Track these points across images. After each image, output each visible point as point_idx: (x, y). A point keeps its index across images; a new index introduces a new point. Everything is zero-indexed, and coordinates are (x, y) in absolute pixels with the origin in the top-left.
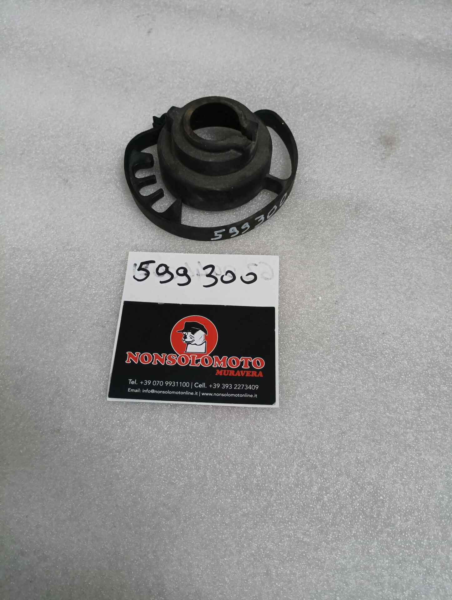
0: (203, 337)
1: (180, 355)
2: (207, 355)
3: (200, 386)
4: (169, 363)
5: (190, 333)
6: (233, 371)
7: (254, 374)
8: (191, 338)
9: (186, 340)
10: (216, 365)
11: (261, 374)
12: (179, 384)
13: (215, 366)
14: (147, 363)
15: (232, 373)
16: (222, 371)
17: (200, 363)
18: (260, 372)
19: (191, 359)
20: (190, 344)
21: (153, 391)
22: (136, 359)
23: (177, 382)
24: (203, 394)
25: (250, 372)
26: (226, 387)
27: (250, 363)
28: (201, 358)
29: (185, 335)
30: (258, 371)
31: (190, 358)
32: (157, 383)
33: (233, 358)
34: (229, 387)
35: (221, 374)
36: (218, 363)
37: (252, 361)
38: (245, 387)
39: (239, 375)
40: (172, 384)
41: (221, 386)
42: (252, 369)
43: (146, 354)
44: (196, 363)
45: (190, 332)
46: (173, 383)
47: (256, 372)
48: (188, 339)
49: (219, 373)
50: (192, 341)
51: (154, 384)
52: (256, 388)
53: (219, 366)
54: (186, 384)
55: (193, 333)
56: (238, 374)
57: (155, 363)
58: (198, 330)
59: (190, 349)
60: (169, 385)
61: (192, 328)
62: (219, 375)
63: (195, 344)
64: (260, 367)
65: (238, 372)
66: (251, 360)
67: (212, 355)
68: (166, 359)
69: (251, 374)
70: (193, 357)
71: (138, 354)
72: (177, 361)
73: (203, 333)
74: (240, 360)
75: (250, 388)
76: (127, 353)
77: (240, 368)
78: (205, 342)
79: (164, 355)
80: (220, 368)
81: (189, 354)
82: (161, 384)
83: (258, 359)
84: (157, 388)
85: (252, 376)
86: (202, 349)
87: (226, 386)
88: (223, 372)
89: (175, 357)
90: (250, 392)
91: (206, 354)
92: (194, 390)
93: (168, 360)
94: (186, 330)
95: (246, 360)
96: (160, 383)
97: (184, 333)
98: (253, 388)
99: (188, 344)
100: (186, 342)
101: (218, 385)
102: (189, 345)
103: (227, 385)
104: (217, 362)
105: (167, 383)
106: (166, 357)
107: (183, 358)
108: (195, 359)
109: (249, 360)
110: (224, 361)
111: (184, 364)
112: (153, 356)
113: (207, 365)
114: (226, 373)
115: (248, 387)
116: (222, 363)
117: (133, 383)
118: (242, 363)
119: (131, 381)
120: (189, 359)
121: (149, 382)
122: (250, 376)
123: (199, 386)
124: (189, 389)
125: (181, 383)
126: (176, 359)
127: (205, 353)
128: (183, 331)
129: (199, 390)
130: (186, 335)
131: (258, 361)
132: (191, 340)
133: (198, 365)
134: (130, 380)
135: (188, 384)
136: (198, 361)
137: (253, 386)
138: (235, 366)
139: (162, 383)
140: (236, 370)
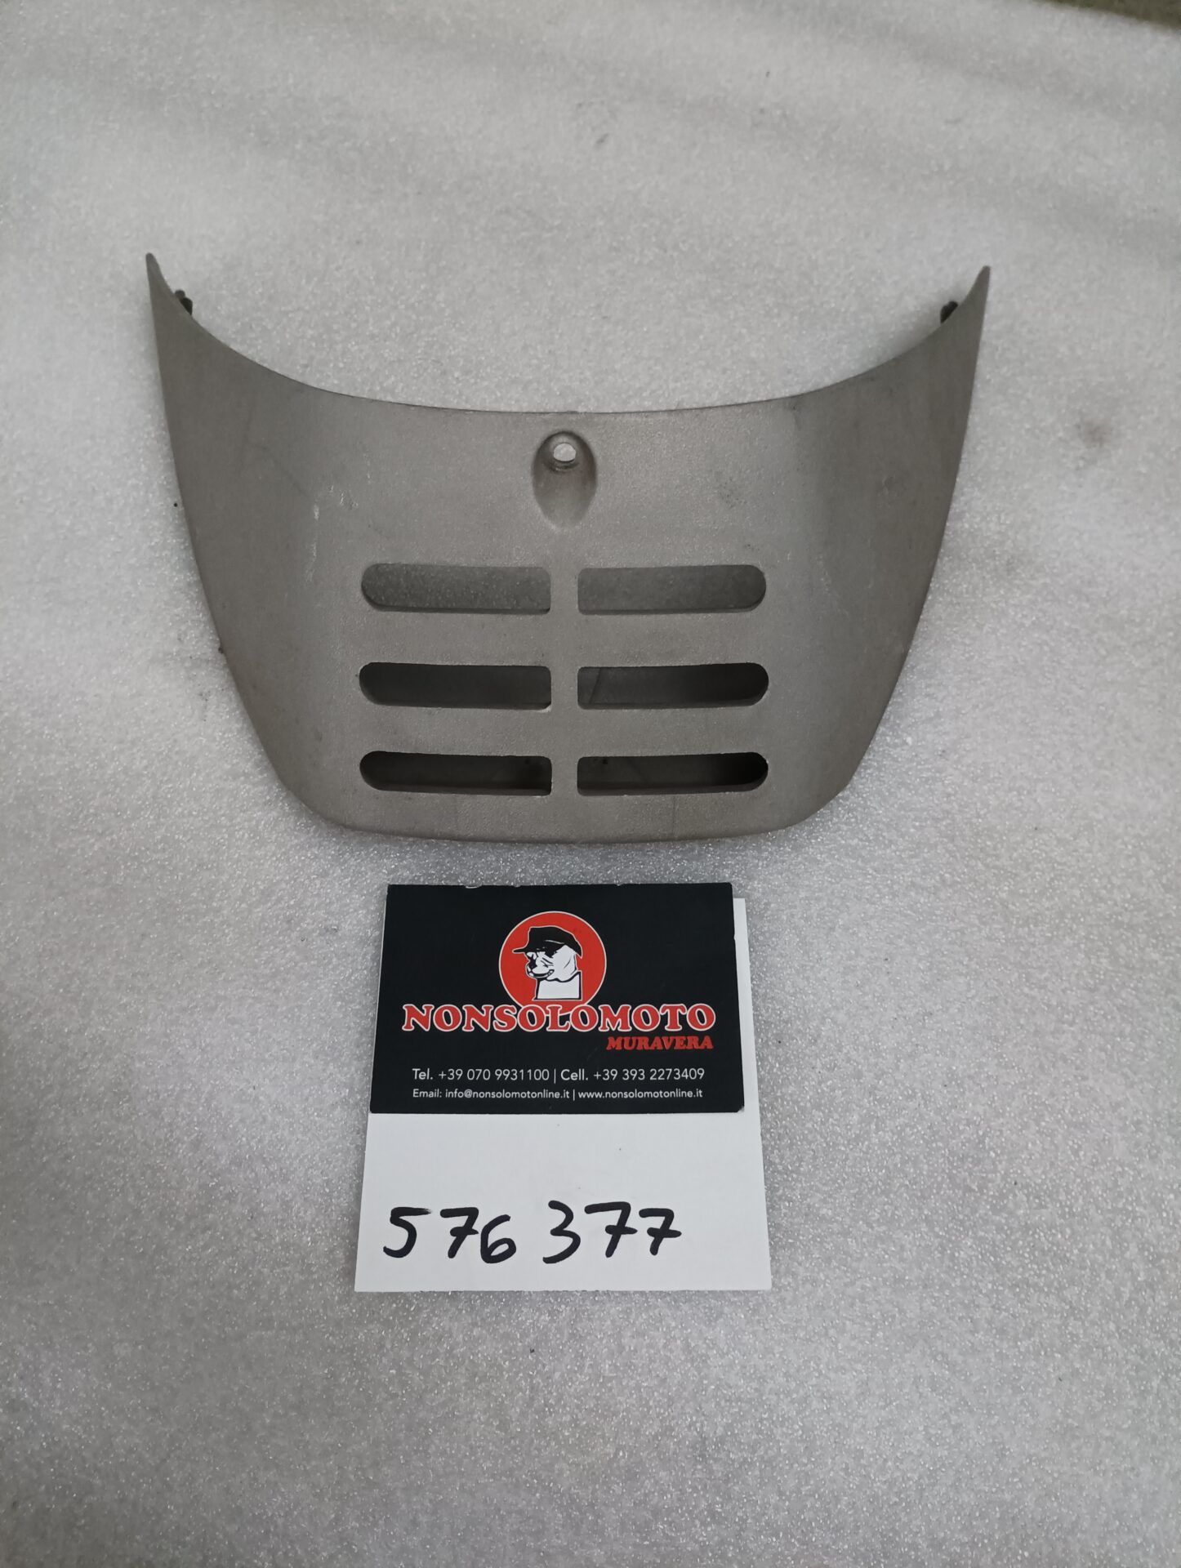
0: (573, 961)
1: (523, 1007)
2: (586, 1005)
3: (574, 1076)
4: (501, 1026)
5: (542, 955)
6: (646, 1039)
7: (693, 1043)
8: (546, 966)
9: (536, 971)
10: (606, 1026)
11: (708, 1043)
12: (526, 1075)
13: (604, 1028)
14: (448, 1028)
15: (643, 1043)
16: (620, 1039)
17: (570, 1023)
18: (707, 1039)
19: (550, 1015)
20: (545, 979)
21: (468, 1093)
22: (424, 1020)
23: (522, 1071)
24: (582, 1095)
25: (684, 1038)
26: (631, 1077)
27: (683, 1019)
28: (571, 1013)
29: (531, 958)
30: (701, 1035)
31: (547, 1012)
32: (477, 1073)
33: (644, 1008)
34: (639, 1075)
35: (619, 1048)
36: (613, 1021)
37: (687, 1013)
38: (674, 1074)
39: (660, 1048)
40: (512, 1075)
41: (621, 1074)
42: (687, 1031)
43: (447, 1008)
44: (562, 1023)
45: (542, 950)
46: (512, 1073)
47: (696, 1039)
48: (540, 969)
49: (614, 1044)
50: (549, 974)
51: (471, 1076)
52: (698, 1076)
53: (613, 1029)
54: (542, 1074)
55: (550, 954)
56: (657, 1044)
57: (468, 1027)
58: (560, 947)
59: (546, 991)
60: (503, 1077)
61: (547, 942)
62: (614, 1050)
63: (557, 980)
64: (704, 1027)
65: (657, 1039)
66: (684, 1011)
67: (595, 1003)
68: (493, 1019)
69: (686, 1042)
70: (554, 1010)
71: (428, 1008)
72: (517, 1021)
73: (572, 953)
74: (660, 1013)
75: (687, 1076)
76: (404, 1007)
77: (660, 1032)
78: (579, 973)
79: (487, 1009)
80: (616, 1034)
81: (544, 1003)
82: (487, 1077)
83: (700, 1007)
84: (478, 1085)
85: (689, 1047)
86: (572, 991)
87: (631, 1074)
88: (623, 1041)
89: (513, 1010)
90: (685, 1085)
91: (583, 1003)
92: (561, 1086)
93: (497, 1020)
94: (533, 947)
95: (673, 1010)
96: (484, 1074)
97: (530, 954)
98: (693, 1076)
99: (539, 980)
100: (535, 975)
101: (614, 1073)
102: (542, 983)
103: (634, 1072)
104: (607, 1019)
105: (499, 1073)
106: (493, 1012)
107: (530, 1014)
108: (559, 1015)
109: (679, 1010)
110: (623, 1015)
111: (533, 1028)
112: (463, 1012)
113: (586, 1029)
114: (630, 1045)
115: (681, 1073)
116: (620, 1020)
117: (422, 1076)
118: (664, 1018)
119: (419, 1072)
120: (545, 1015)
121: (459, 1072)
122: (684, 1047)
123: (572, 1076)
124: (549, 1086)
125: (530, 1071)
126: (516, 1016)
127: (580, 998)
128: (526, 950)
129: (570, 1086)
130: (535, 958)
131: (700, 1013)
132: (546, 970)
133: (566, 1028)
134: (416, 1070)
135: (546, 1073)
136: (564, 1019)
137: (693, 1072)
138: (650, 1028)
139: (487, 1073)
140: (651, 1036)
